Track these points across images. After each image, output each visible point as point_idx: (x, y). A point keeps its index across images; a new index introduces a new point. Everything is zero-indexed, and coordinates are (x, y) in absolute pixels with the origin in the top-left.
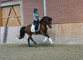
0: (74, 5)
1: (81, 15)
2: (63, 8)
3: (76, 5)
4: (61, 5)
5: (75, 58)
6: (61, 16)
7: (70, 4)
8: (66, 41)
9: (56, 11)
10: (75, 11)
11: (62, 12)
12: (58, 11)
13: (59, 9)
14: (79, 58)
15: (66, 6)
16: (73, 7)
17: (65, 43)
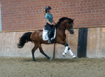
0: (35, 9)
1: (43, 21)
2: (23, 13)
3: (38, 9)
4: (20, 8)
5: (35, 75)
6: (20, 22)
7: (31, 7)
8: (26, 54)
9: (13, 16)
10: (37, 16)
11: (20, 18)
12: (15, 15)
13: (17, 13)
14: (39, 74)
15: (26, 10)
16: (34, 12)
17: (24, 56)
